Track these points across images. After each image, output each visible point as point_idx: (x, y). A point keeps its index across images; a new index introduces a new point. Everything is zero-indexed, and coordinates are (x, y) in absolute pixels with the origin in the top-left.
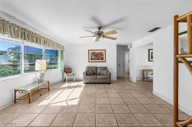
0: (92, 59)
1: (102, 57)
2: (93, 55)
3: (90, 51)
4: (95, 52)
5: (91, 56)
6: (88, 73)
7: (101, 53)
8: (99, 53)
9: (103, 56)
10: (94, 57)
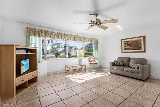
0: (125, 49)
1: (140, 46)
2: (127, 45)
3: (123, 41)
4: (129, 41)
5: (124, 46)
6: (115, 64)
7: (137, 41)
8: (134, 42)
9: (141, 44)
10: (128, 47)
